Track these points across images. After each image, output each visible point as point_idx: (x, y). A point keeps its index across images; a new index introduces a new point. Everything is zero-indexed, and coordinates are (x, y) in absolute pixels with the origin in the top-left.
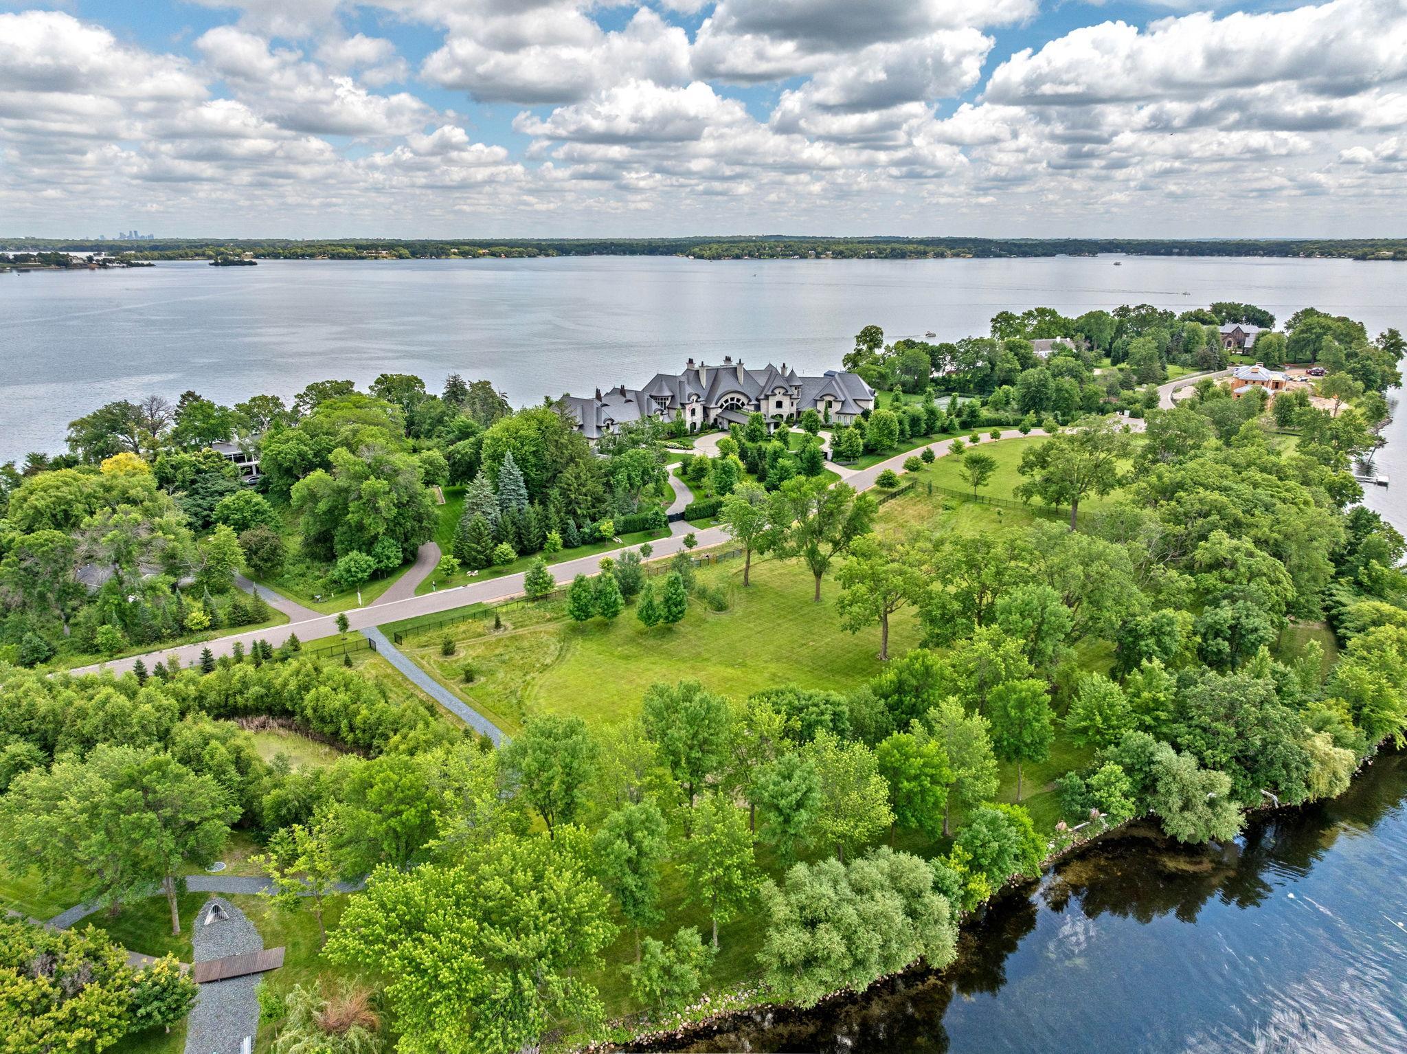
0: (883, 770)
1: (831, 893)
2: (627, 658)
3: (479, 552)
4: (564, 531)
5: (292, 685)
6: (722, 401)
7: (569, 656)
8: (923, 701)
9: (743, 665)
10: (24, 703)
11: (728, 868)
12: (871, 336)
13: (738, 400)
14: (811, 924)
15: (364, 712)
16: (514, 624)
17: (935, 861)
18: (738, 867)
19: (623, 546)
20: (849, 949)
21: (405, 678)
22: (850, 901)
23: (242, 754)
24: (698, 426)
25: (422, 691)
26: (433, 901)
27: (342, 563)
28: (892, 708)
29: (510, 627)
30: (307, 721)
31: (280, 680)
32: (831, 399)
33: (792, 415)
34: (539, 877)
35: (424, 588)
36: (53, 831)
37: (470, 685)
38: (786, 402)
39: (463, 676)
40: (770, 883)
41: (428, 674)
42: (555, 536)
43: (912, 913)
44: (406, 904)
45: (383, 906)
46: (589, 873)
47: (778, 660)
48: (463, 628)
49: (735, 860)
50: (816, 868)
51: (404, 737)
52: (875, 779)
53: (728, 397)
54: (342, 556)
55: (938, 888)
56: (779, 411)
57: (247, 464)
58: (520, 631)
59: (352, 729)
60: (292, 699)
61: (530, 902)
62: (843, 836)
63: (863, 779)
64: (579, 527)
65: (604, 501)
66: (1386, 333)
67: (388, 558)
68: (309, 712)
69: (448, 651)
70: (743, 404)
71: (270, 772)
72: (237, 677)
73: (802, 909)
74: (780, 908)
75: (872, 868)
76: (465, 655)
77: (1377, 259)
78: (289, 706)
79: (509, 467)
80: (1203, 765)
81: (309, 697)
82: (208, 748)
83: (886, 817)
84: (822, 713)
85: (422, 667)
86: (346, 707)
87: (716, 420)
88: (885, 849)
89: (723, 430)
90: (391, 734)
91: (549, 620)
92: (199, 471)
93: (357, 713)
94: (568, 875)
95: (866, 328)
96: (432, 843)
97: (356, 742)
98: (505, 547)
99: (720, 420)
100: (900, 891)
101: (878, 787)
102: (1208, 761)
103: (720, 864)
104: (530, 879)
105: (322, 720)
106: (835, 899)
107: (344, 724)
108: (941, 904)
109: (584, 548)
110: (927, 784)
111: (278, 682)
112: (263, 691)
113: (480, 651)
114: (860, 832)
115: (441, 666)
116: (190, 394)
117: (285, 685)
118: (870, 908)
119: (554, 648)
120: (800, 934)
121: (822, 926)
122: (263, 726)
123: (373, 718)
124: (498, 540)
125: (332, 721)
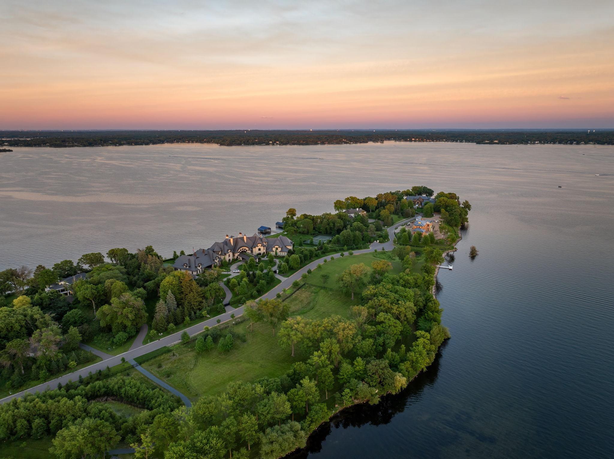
0: (289, 400)
1: (276, 434)
2: (216, 363)
3: (163, 327)
4: (190, 315)
5: (116, 387)
6: (239, 250)
7: (198, 364)
8: (300, 377)
9: (252, 362)
10: (37, 405)
11: (252, 431)
12: (292, 212)
13: (245, 249)
14: (272, 443)
15: (142, 394)
16: (179, 354)
17: (302, 422)
18: (254, 431)
19: (210, 318)
20: (281, 447)
21: (148, 378)
22: (281, 436)
23: (112, 413)
24: (231, 260)
25: (155, 382)
26: (186, 450)
27: (117, 337)
28: (292, 379)
29: (178, 355)
30: (122, 397)
31: (112, 385)
32: (278, 247)
33: (264, 253)
34: (208, 440)
35: (145, 342)
36: (75, 445)
37: (169, 378)
38: (262, 248)
39: (166, 376)
40: (262, 434)
41: (155, 375)
42: (187, 318)
43: (295, 436)
44: (180, 452)
45: (174, 453)
46: (219, 438)
47: (262, 359)
48: (162, 357)
49: (253, 429)
50: (273, 428)
51: (156, 401)
52: (287, 403)
53: (241, 249)
54: (117, 334)
55: (302, 429)
56: (260, 252)
57: (66, 292)
58: (181, 357)
59: (138, 399)
60: (116, 391)
61: (207, 447)
62: (280, 418)
63: (284, 403)
64: (195, 313)
65: (203, 302)
66: (465, 202)
67: (132, 332)
68: (123, 395)
69: (160, 366)
70: (247, 250)
71: (121, 418)
72: (97, 386)
73: (270, 439)
74: (264, 440)
75: (286, 427)
76: (166, 367)
77: (484, 144)
78: (115, 393)
79: (170, 295)
80: (370, 386)
81: (123, 390)
82: (101, 413)
83: (290, 411)
84: (274, 385)
85: (152, 373)
86: (135, 393)
87: (237, 257)
88: (289, 421)
89: (240, 261)
90: (152, 400)
91: (190, 351)
92: (51, 299)
93: (139, 394)
94: (215, 439)
95: (290, 209)
96: (179, 435)
97: (140, 403)
98: (171, 325)
99: (239, 257)
100: (293, 431)
101: (288, 405)
102: (371, 385)
103: (250, 430)
104: (206, 441)
105: (127, 397)
106: (277, 436)
107: (135, 398)
108: (302, 433)
109: (197, 320)
110: (300, 402)
111: (111, 386)
112: (106, 389)
113: (169, 365)
114: (284, 417)
115: (158, 372)
116: (40, 266)
117: (113, 387)
118: (285, 437)
119: (193, 362)
120: (269, 445)
121: (274, 443)
122: (106, 400)
123: (145, 395)
124: (169, 323)
125: (131, 397)
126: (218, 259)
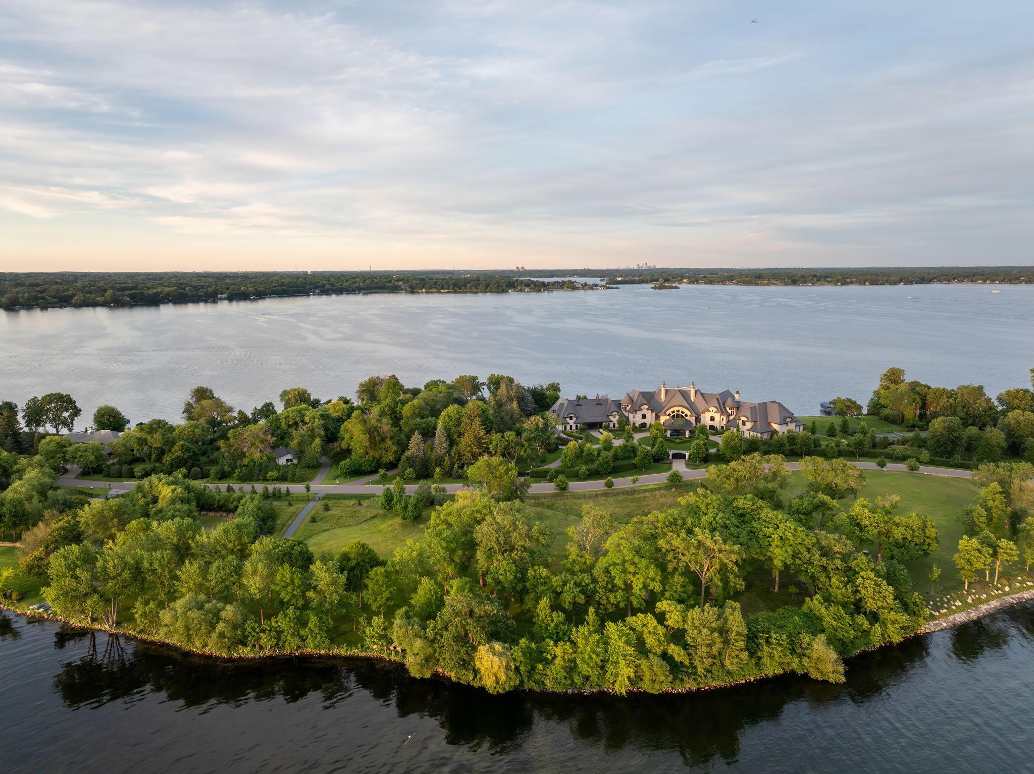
6: (669, 411)
13: (683, 412)
21: (297, 515)
37: (311, 524)
41: (306, 516)
42: (438, 470)
79: (439, 431)
85: (309, 513)
98: (409, 471)
126: (617, 417)
